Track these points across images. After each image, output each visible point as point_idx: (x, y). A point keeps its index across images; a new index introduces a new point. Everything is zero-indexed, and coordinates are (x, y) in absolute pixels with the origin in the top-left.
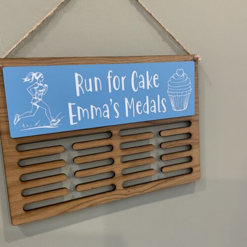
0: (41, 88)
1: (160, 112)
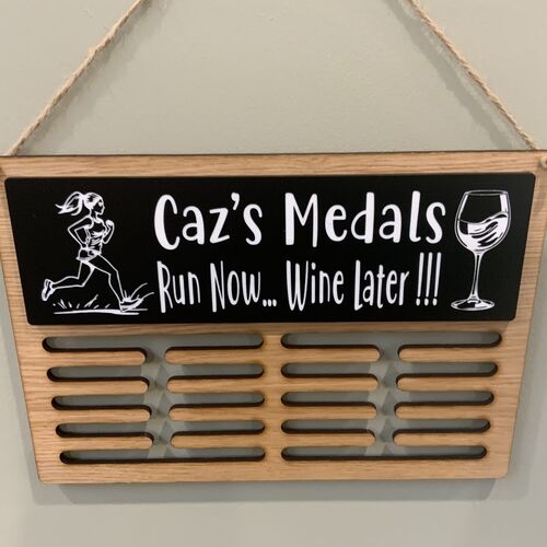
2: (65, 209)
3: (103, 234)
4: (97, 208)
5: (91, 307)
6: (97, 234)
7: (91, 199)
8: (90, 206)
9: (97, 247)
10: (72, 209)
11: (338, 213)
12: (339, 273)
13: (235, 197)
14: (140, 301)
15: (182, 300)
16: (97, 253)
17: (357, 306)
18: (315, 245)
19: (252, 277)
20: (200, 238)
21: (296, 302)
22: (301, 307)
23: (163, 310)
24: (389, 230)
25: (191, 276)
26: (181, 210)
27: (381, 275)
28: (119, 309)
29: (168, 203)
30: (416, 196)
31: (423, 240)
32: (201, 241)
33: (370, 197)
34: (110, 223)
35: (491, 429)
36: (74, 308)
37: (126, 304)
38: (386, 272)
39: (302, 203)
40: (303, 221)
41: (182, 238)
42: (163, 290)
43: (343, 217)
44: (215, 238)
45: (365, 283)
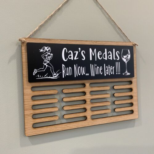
2: (41, 51)
3: (50, 57)
4: (49, 50)
5: (46, 77)
6: (49, 57)
7: (48, 48)
8: (47, 50)
9: (48, 61)
10: (43, 51)
11: (100, 53)
12: (101, 67)
13: (80, 49)
14: (58, 75)
15: (68, 74)
16: (48, 62)
17: (105, 75)
18: (96, 60)
19: (83, 68)
20: (72, 58)
21: (93, 74)
22: (94, 75)
23: (63, 77)
24: (110, 57)
25: (70, 68)
26: (68, 52)
27: (109, 67)
28: (53, 77)
29: (65, 50)
30: (114, 50)
31: (116, 59)
32: (72, 59)
33: (106, 50)
34: (52, 54)
35: (134, 105)
36: (41, 77)
37: (55, 75)
38: (110, 67)
39: (93, 51)
40: (93, 55)
41: (68, 58)
42: (63, 71)
43: (101, 54)
44: (75, 59)
45: (106, 69)
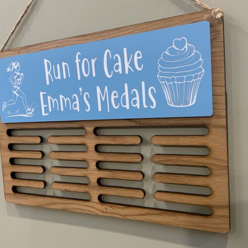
0: (19, 77)
1: (145, 106)
